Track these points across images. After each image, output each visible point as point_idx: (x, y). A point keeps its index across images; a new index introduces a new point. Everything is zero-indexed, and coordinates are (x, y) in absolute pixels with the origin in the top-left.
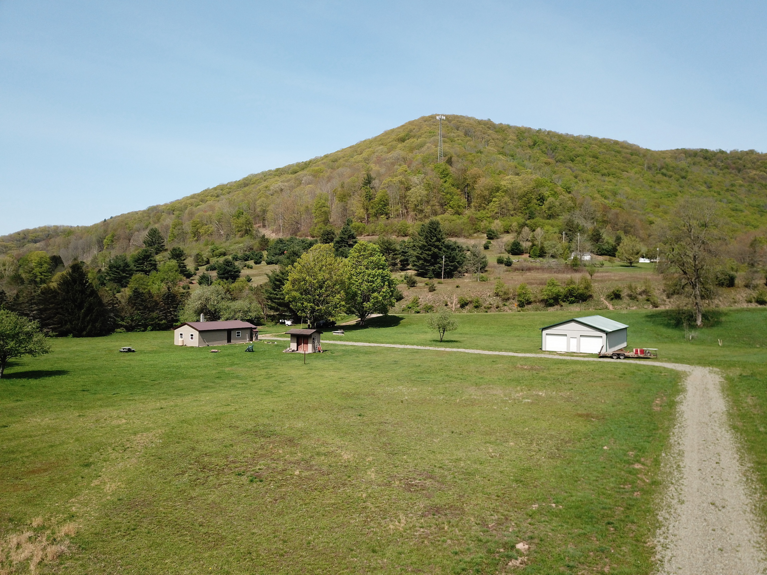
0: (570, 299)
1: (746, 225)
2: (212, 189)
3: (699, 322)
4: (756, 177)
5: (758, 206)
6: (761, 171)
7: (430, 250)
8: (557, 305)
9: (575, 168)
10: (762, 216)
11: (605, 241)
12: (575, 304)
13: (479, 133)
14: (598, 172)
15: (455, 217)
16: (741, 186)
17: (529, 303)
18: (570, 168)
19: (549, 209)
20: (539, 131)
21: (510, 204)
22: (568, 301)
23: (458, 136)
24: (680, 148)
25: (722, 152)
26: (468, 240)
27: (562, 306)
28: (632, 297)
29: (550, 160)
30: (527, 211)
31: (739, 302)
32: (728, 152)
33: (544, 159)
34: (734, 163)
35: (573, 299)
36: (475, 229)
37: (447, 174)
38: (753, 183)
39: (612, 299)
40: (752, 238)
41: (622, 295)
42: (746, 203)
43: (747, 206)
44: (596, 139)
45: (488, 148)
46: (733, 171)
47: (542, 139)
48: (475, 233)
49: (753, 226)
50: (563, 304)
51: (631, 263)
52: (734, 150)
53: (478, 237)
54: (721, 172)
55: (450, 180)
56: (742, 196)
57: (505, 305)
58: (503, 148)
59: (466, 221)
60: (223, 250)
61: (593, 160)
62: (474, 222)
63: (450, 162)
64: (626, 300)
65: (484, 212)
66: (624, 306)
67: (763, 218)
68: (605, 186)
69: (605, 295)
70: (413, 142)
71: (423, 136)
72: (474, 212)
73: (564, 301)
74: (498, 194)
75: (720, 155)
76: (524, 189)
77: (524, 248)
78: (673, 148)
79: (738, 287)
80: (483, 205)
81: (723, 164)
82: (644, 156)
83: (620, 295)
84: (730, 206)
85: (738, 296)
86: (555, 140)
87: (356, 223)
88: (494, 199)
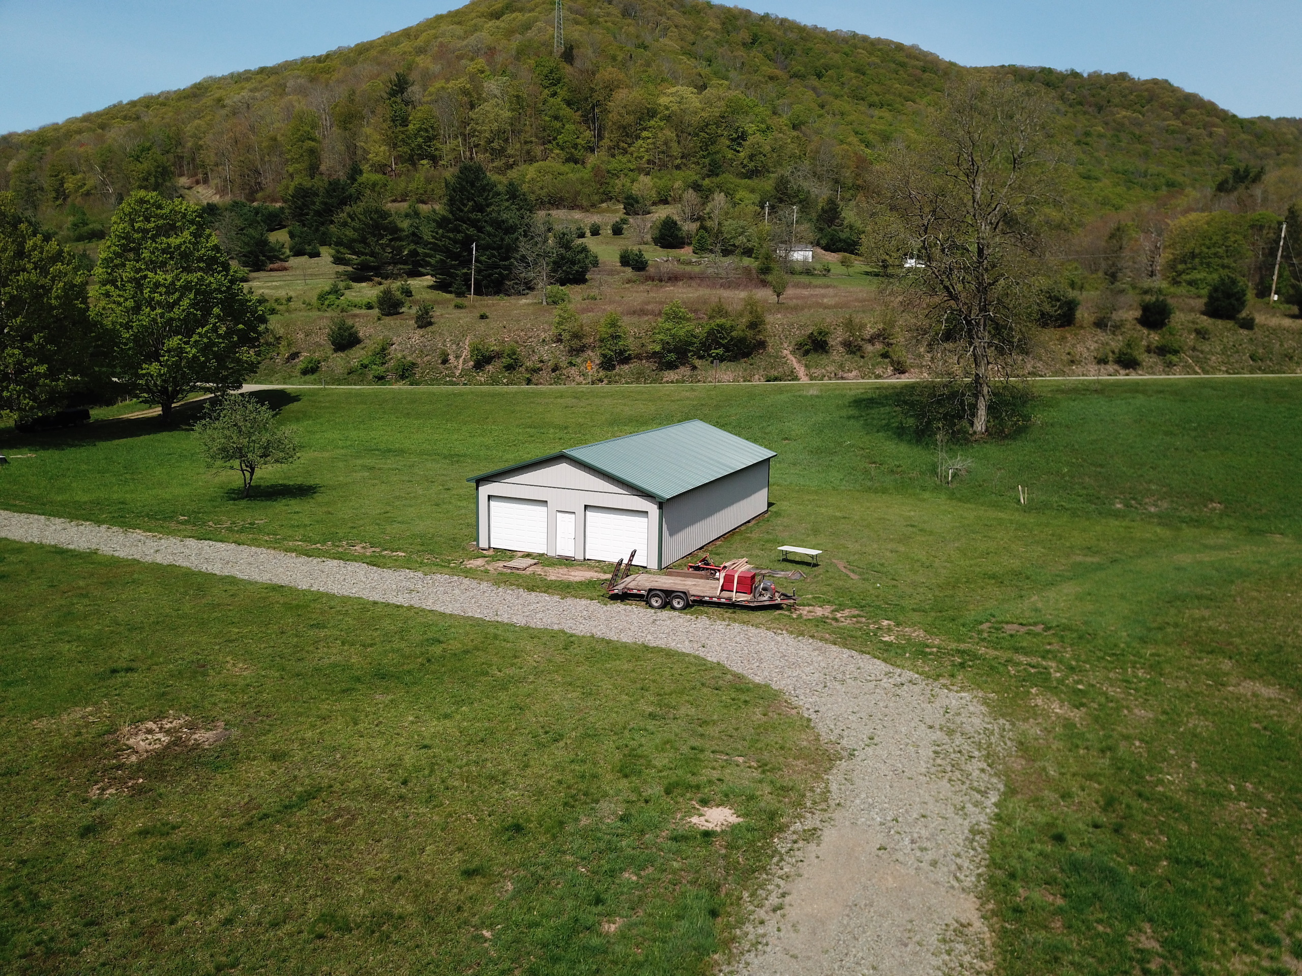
0: (714, 352)
1: (1104, 204)
2: (128, 104)
3: (980, 424)
4: (1127, 122)
5: (1125, 172)
6: (1135, 111)
7: (457, 230)
8: (683, 364)
9: (822, 90)
10: (1129, 189)
11: (845, 223)
12: (723, 365)
13: (650, 13)
14: (863, 99)
15: (565, 168)
16: (1101, 136)
17: (626, 360)
18: (814, 89)
19: (751, 157)
20: (765, 18)
21: (674, 145)
22: (710, 355)
23: (608, 14)
24: (1007, 64)
25: (1075, 74)
26: (588, 214)
27: (694, 368)
28: (852, 348)
29: (778, 72)
30: (707, 161)
31: (1080, 362)
32: (1085, 75)
33: (768, 69)
34: (1093, 96)
35: (720, 351)
36: (604, 193)
37: (559, 81)
38: (1119, 131)
39: (806, 353)
40: (1113, 225)
41: (831, 342)
42: (1106, 167)
43: (1107, 172)
44: (865, 39)
45: (664, 41)
46: (1090, 110)
47: (769, 33)
48: (603, 202)
49: (1114, 206)
50: (698, 363)
51: (885, 267)
52: (1095, 72)
53: (608, 210)
54: (1071, 110)
55: (563, 93)
56: (1100, 154)
57: (571, 364)
58: (694, 44)
59: (586, 176)
60: (97, 226)
61: (856, 77)
62: (602, 177)
63: (568, 55)
64: (838, 354)
65: (624, 160)
66: (831, 368)
67: (1131, 192)
68: (873, 126)
69: (793, 343)
70: (514, 19)
71: (537, 10)
72: (606, 158)
73: (701, 357)
74: (652, 123)
75: (1071, 79)
76: (703, 114)
77: (684, 234)
78: (997, 64)
79: (1082, 327)
80: (622, 144)
81: (1075, 96)
82: (946, 74)
83: (826, 343)
84: (1081, 168)
85: (1080, 348)
86: (792, 36)
87: (368, 176)
88: (645, 134)
